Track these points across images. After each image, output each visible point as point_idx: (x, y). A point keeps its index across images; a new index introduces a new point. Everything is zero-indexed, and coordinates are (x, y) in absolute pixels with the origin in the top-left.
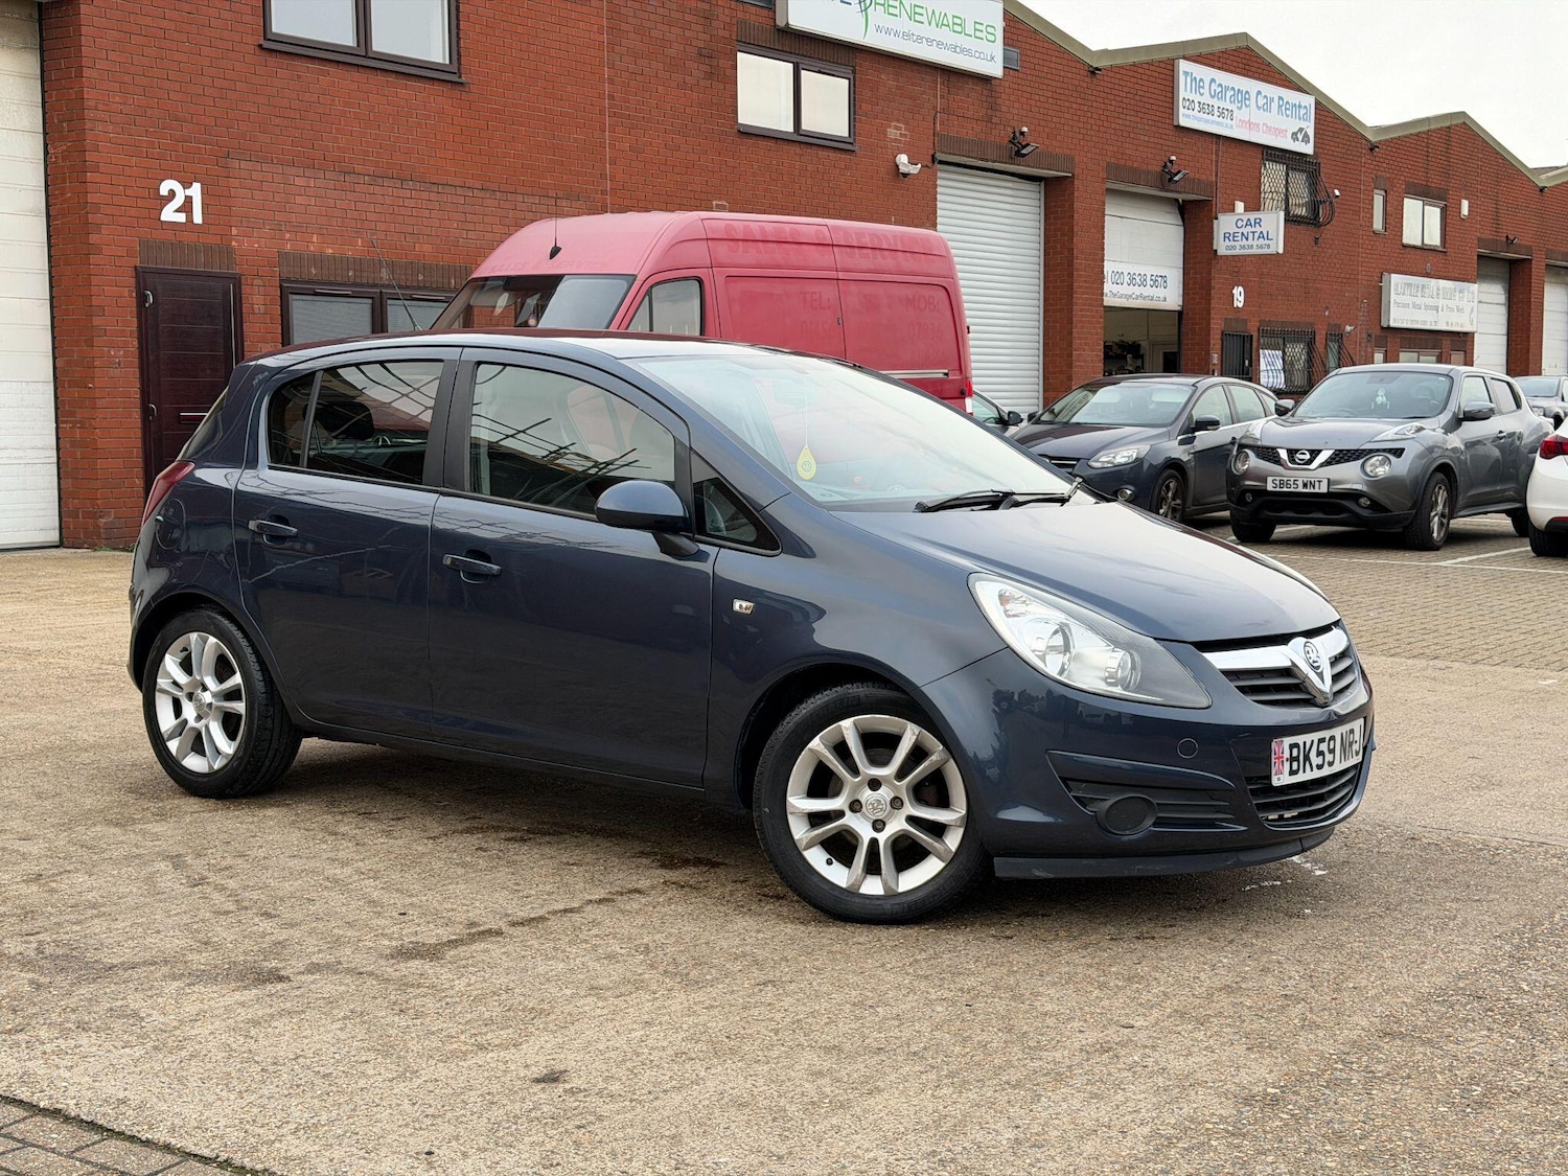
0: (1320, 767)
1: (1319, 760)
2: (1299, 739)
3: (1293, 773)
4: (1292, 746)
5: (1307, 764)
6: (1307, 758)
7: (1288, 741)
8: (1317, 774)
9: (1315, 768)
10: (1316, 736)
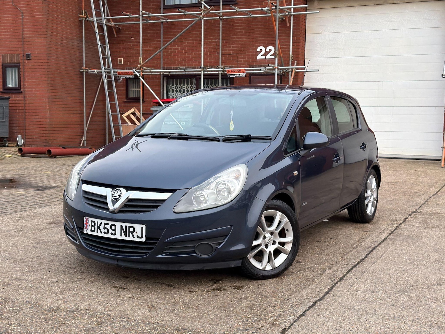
0: (105, 233)
1: (106, 231)
2: (96, 220)
3: (91, 230)
4: (92, 222)
5: (99, 230)
6: (98, 227)
7: (90, 219)
8: (103, 235)
9: (103, 232)
10: (104, 222)
